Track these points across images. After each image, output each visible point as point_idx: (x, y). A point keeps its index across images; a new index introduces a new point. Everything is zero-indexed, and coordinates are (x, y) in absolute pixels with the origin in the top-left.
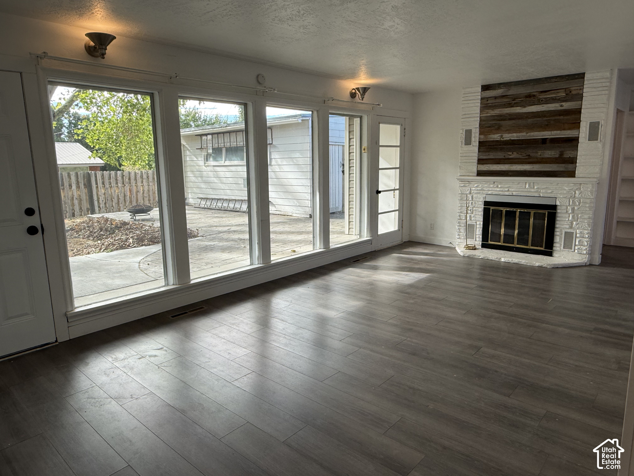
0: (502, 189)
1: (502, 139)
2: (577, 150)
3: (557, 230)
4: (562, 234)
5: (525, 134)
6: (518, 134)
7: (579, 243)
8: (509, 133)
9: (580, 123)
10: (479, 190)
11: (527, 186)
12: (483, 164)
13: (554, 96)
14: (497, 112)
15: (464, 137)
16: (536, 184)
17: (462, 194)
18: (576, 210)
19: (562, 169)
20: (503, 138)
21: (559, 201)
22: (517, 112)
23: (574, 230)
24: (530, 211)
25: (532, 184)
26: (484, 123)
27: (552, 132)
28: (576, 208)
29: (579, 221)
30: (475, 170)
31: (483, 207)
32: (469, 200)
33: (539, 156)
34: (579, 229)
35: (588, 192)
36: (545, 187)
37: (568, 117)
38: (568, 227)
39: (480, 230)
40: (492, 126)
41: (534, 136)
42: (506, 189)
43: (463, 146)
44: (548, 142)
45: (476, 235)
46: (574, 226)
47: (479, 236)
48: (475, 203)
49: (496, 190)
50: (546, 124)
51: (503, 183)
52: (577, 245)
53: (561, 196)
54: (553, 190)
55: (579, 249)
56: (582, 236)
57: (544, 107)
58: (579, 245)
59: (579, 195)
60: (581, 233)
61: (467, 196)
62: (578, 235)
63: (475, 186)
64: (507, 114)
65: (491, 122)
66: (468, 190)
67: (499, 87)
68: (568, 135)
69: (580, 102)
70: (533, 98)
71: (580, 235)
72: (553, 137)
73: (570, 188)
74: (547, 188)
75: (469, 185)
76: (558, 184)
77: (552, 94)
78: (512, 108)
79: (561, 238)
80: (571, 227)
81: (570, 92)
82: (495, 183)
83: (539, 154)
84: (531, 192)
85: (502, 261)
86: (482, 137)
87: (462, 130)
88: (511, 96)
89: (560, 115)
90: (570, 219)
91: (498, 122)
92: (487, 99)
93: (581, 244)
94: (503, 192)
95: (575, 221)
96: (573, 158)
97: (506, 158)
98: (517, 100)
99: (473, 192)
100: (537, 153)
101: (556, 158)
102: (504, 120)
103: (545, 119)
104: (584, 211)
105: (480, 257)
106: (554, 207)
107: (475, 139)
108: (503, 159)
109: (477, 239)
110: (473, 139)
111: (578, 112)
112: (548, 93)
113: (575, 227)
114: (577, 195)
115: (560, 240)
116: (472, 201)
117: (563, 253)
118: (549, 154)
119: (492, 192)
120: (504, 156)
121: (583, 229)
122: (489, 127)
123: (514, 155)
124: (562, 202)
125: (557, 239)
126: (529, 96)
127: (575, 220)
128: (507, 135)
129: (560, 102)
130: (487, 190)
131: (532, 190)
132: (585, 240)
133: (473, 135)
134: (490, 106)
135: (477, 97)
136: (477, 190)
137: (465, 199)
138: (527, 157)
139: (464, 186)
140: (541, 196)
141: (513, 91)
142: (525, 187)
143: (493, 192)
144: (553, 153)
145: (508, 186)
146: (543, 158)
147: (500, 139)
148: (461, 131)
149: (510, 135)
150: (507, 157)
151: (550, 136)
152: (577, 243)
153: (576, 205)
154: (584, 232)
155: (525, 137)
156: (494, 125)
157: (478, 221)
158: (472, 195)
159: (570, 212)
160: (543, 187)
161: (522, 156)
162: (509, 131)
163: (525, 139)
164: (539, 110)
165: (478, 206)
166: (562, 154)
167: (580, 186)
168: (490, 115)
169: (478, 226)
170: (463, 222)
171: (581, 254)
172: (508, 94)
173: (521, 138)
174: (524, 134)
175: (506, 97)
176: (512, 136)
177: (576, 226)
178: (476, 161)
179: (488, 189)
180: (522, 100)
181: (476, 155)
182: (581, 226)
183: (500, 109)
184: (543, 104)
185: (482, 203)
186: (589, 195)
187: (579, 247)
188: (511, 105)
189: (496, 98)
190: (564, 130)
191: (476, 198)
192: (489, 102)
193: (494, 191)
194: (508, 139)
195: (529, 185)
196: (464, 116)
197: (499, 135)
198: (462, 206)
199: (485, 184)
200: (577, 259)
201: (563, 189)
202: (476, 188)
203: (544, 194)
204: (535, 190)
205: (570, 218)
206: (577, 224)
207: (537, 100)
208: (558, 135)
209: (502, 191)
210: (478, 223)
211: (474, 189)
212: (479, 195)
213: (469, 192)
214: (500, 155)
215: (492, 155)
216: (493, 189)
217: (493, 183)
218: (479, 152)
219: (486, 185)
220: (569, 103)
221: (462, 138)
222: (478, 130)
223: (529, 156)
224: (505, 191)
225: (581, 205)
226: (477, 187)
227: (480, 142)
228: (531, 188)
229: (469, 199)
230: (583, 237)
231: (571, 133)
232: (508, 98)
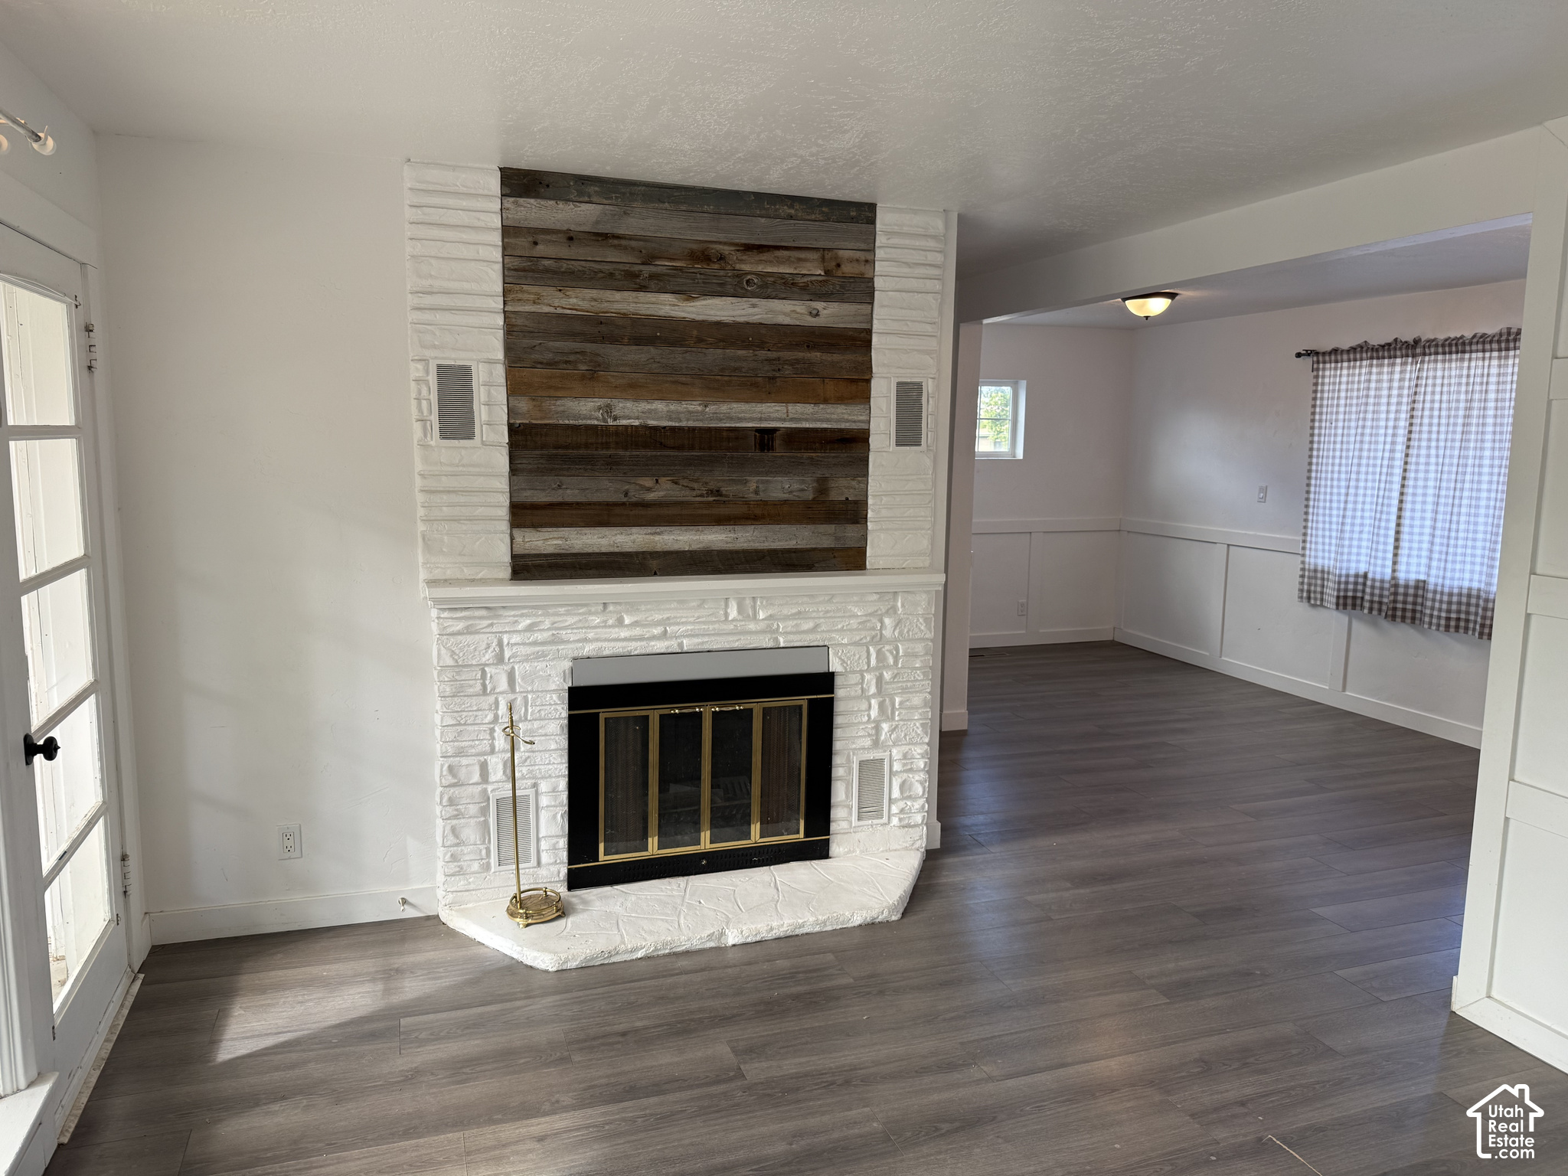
0: (638, 631)
1: (611, 422)
2: (866, 475)
3: (837, 760)
4: (850, 771)
5: (700, 408)
6: (674, 407)
7: (902, 793)
8: (636, 399)
9: (868, 381)
10: (543, 643)
11: (733, 613)
12: (535, 526)
13: (791, 271)
14: (578, 300)
15: (434, 397)
16: (762, 603)
17: (459, 667)
18: (887, 683)
19: (826, 542)
20: (615, 419)
21: (840, 658)
22: (662, 313)
23: (885, 751)
24: (748, 706)
25: (748, 602)
26: (527, 342)
27: (791, 407)
28: (887, 675)
29: (897, 718)
30: (502, 554)
31: (565, 714)
32: (498, 690)
33: (752, 496)
34: (898, 745)
35: (918, 620)
36: (794, 611)
37: (836, 357)
38: (868, 742)
39: (555, 816)
40: (566, 362)
41: (731, 419)
42: (657, 631)
43: (433, 443)
44: (777, 443)
45: (538, 840)
46: (883, 738)
47: (554, 840)
48: (526, 699)
49: (614, 636)
50: (770, 374)
51: (643, 608)
52: (897, 800)
53: (845, 641)
54: (818, 621)
55: (902, 811)
56: (909, 767)
57: (756, 310)
58: (903, 798)
59: (894, 631)
60: (905, 757)
61: (484, 672)
62: (897, 767)
63: (520, 627)
64: (625, 316)
65: (558, 344)
66: (488, 647)
67: (581, 193)
68: (838, 421)
69: (865, 308)
70: (716, 266)
71: (904, 765)
72: (794, 426)
73: (870, 611)
74: (799, 613)
75: (492, 625)
76: (833, 596)
77: (780, 262)
78: (642, 296)
79: (849, 785)
80: (876, 744)
81: (838, 265)
82: (611, 608)
83: (753, 486)
84: (751, 633)
85: (731, 941)
86: (523, 404)
87: (420, 366)
88: (633, 243)
89: (811, 347)
90: (873, 718)
91: (589, 347)
92: (536, 234)
93: (907, 794)
94: (644, 643)
95: (885, 721)
96: (856, 502)
97: (634, 499)
98: (663, 265)
99: (513, 656)
100: (747, 481)
101: (807, 505)
102: (614, 340)
103: (763, 354)
104: (909, 684)
105: (640, 954)
106: (826, 681)
107: (490, 413)
108: (623, 504)
109: (545, 858)
110: (481, 413)
111: (860, 341)
112: (765, 256)
113: (886, 740)
114: (887, 633)
115: (847, 797)
116: (511, 697)
117: (858, 836)
118: (784, 487)
119: (599, 644)
120: (626, 495)
121: (909, 744)
122: (551, 364)
123: (661, 490)
124: (849, 658)
125: (840, 793)
126: (702, 256)
127: (888, 718)
128: (629, 404)
129: (808, 297)
130: (578, 641)
131: (752, 626)
132: (917, 778)
133: (480, 394)
134: (547, 270)
135: (482, 216)
136: (535, 643)
137: (478, 687)
138: (711, 499)
139: (469, 631)
140: (782, 645)
141: (641, 222)
142: (726, 615)
143: (605, 644)
144: (796, 486)
145: (665, 616)
146: (765, 503)
147: (605, 420)
148: (416, 370)
149: (644, 406)
150: (635, 496)
151: (784, 420)
152: (896, 794)
153: (888, 667)
154: (914, 752)
155: (701, 420)
156: (572, 358)
157: (543, 778)
158: (507, 668)
159: (873, 690)
160: (786, 611)
161: (695, 493)
162: (634, 389)
163: (700, 428)
164: (742, 320)
165: (543, 713)
166: (822, 488)
167: (895, 600)
168: (551, 310)
169: (544, 801)
170: (473, 797)
171: (909, 826)
172: (621, 232)
173: (684, 424)
174: (695, 406)
175: (616, 242)
176: (650, 411)
177: (890, 735)
178: (504, 512)
179: (582, 636)
180: (680, 269)
181: (502, 484)
182: (903, 735)
183: (594, 293)
184: (754, 295)
185: (559, 698)
186: (922, 628)
187: (901, 804)
188: (635, 282)
189: (571, 239)
190: (826, 401)
191: (527, 677)
192: (541, 250)
193: (606, 640)
194: (636, 423)
195: (740, 610)
196: (428, 300)
197: (600, 402)
198: (465, 724)
199: (568, 613)
200: (899, 847)
201: (848, 614)
202: (528, 634)
203: (791, 637)
204: (762, 626)
205: (874, 713)
206: (894, 729)
207: (734, 276)
208: (806, 420)
209: (641, 639)
210: (544, 787)
211: (516, 638)
212: (540, 665)
213: (496, 656)
214: (605, 488)
215: (574, 489)
216: (604, 633)
217: (601, 607)
218: (514, 471)
219: (571, 620)
220: (836, 304)
221: (424, 403)
222: (500, 372)
223: (718, 493)
224: (654, 638)
225: (900, 666)
226: (530, 628)
227: (512, 430)
228: (747, 618)
229: (494, 688)
230: (911, 770)
231: (846, 416)
232: (626, 248)
